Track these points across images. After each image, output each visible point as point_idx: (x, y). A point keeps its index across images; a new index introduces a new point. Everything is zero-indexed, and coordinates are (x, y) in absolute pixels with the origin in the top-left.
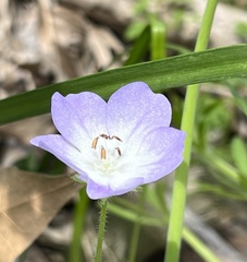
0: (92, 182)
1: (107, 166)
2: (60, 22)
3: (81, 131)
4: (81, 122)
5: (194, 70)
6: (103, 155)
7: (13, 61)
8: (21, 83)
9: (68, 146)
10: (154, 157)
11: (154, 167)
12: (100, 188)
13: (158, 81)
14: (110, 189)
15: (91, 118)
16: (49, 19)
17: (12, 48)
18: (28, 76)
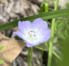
0: (28, 43)
1: (32, 39)
2: (25, 3)
3: (26, 30)
4: (26, 28)
5: (53, 15)
6: (31, 36)
7: (14, 13)
8: (16, 18)
9: (22, 34)
10: (43, 37)
11: (43, 39)
12: (30, 44)
13: (44, 18)
14: (32, 44)
15: (28, 27)
16: (23, 3)
17: (14, 10)
18: (18, 16)
